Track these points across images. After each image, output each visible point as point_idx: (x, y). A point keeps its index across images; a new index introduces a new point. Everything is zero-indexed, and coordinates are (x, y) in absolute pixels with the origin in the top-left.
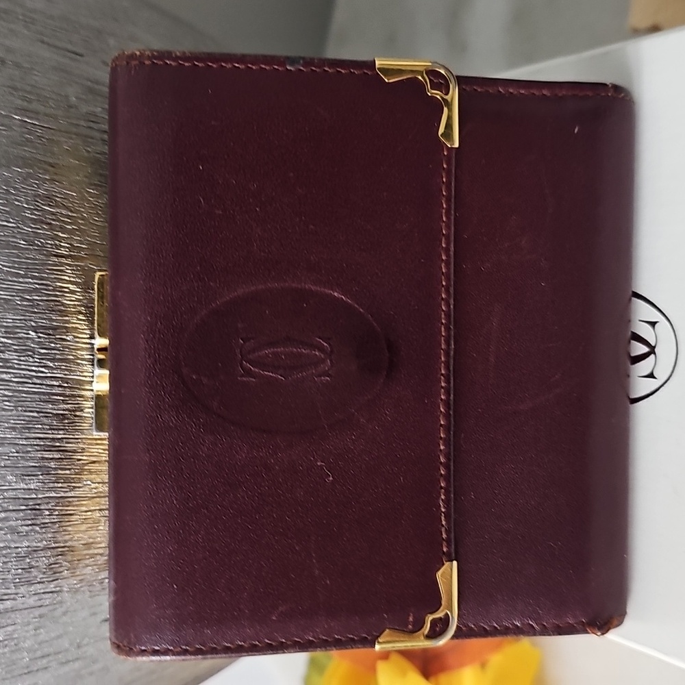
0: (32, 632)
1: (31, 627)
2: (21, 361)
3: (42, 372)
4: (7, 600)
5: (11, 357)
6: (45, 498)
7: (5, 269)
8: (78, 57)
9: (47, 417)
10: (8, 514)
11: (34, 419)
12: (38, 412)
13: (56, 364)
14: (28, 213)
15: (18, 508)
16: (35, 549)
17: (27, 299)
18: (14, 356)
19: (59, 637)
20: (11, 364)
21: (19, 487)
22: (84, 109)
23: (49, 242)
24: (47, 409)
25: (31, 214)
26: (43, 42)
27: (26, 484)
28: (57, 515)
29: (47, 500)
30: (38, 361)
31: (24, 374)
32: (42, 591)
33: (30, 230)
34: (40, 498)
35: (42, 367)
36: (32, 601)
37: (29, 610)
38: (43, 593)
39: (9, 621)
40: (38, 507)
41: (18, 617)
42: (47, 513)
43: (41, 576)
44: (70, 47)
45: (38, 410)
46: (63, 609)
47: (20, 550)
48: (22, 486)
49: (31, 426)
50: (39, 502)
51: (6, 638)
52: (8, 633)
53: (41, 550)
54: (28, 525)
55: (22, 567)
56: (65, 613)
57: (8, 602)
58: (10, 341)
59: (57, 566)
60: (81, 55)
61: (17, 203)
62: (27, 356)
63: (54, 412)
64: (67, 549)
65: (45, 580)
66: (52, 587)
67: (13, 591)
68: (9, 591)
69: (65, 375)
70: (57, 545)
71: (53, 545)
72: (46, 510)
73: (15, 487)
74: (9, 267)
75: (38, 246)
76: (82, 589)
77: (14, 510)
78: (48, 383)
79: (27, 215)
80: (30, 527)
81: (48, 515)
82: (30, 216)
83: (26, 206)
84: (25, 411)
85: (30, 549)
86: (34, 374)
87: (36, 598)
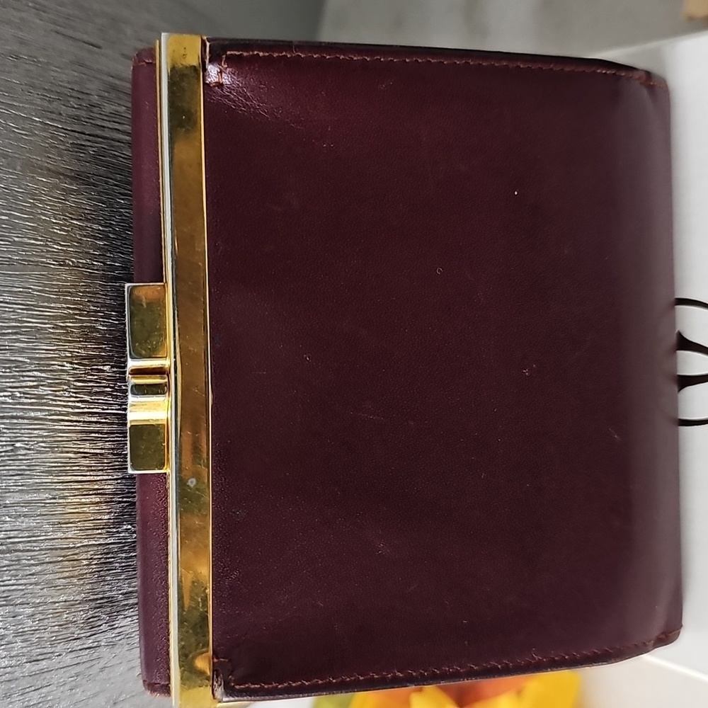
0: (68, 693)
1: (67, 687)
2: (56, 396)
3: (79, 408)
4: (42, 660)
5: (45, 393)
6: (82, 546)
7: (35, 293)
8: (95, 49)
9: (85, 457)
10: (44, 567)
11: (71, 461)
12: (76, 453)
13: (93, 398)
14: (57, 229)
15: (55, 559)
16: (73, 602)
17: (61, 326)
18: (47, 390)
19: (96, 695)
20: (45, 401)
21: (56, 537)
22: (108, 108)
23: (81, 261)
24: (85, 448)
25: (60, 230)
26: (57, 32)
27: (64, 533)
28: (95, 564)
29: (86, 549)
30: (74, 395)
31: (59, 411)
32: (79, 648)
33: (60, 248)
34: (78, 547)
35: (78, 402)
36: (68, 659)
37: (65, 669)
38: (80, 650)
39: (45, 683)
40: (76, 557)
41: (55, 677)
42: (85, 562)
43: (78, 632)
44: (85, 37)
45: (75, 450)
46: (101, 665)
47: (57, 604)
48: (60, 535)
49: (68, 468)
50: (77, 551)
51: (40, 700)
52: (43, 695)
53: (79, 603)
54: (64, 578)
55: (59, 623)
56: (102, 670)
57: (44, 663)
58: (43, 375)
59: (96, 619)
60: (99, 47)
61: (44, 218)
62: (63, 391)
63: (92, 451)
64: (106, 600)
65: (82, 635)
66: (89, 643)
67: (50, 650)
68: (45, 651)
69: (103, 409)
70: (95, 597)
71: (92, 597)
72: (85, 559)
73: (52, 537)
74: (38, 291)
75: (68, 265)
76: (121, 642)
77: (51, 563)
78: (86, 420)
79: (55, 231)
80: (68, 580)
81: (86, 565)
82: (58, 232)
83: (54, 221)
84: (62, 452)
85: (67, 603)
86: (70, 410)
87: (72, 655)
